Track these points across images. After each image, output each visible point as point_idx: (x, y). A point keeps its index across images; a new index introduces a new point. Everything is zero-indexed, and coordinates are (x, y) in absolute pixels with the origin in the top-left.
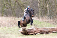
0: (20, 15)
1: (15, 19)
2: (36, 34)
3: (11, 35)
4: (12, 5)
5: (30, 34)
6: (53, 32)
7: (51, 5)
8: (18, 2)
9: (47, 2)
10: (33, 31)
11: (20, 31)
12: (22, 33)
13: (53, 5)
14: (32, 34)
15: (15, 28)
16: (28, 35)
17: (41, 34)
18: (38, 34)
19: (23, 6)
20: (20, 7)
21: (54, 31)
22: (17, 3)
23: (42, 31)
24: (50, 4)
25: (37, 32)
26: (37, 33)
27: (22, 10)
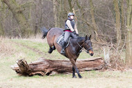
0: (14, 31)
1: (2, 42)
2: (48, 74)
5: (36, 74)
6: (87, 69)
7: (82, 9)
8: (10, 2)
9: (72, 3)
10: (43, 68)
12: (18, 73)
13: (87, 9)
14: (40, 75)
15: (2, 61)
16: (32, 75)
17: (60, 74)
18: (54, 73)
19: (21, 12)
20: (14, 15)
21: (88, 66)
22: (6, 6)
23: (62, 67)
24: (79, 7)
25: (52, 69)
26: (51, 72)
27: (18, 22)
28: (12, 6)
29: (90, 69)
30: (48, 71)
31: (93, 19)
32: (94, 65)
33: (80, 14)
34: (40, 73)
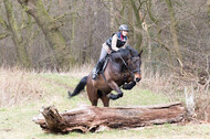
1: (25, 78)
2: (93, 130)
4: (15, 27)
5: (73, 131)
6: (157, 121)
10: (84, 120)
12: (44, 128)
14: (80, 131)
15: (24, 110)
16: (67, 133)
17: (113, 130)
18: (103, 128)
20: (45, 34)
21: (158, 117)
23: (115, 118)
25: (99, 122)
26: (98, 126)
29: (162, 121)
30: (93, 125)
32: (169, 115)
33: (156, 32)
34: (80, 128)
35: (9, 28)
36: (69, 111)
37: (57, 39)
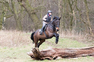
0: (29, 27)
1: (21, 35)
2: (55, 59)
3: (14, 60)
4: (16, 12)
5: (46, 59)
6: (83, 55)
7: (80, 11)
8: (27, 6)
9: (73, 7)
10: (50, 54)
11: (28, 53)
12: (32, 57)
13: (83, 11)
14: (48, 59)
16: (43, 60)
17: (63, 59)
18: (59, 58)
19: (34, 13)
20: (30, 15)
21: (84, 53)
22: (24, 9)
23: (64, 53)
24: (78, 10)
25: (57, 55)
26: (57, 57)
27: (32, 20)
28: (28, 9)
29: (86, 55)
30: (54, 56)
31: (88, 18)
32: (89, 52)
33: (79, 15)
34: (49, 57)
35: (13, 12)
36: (44, 50)
37: (35, 17)
